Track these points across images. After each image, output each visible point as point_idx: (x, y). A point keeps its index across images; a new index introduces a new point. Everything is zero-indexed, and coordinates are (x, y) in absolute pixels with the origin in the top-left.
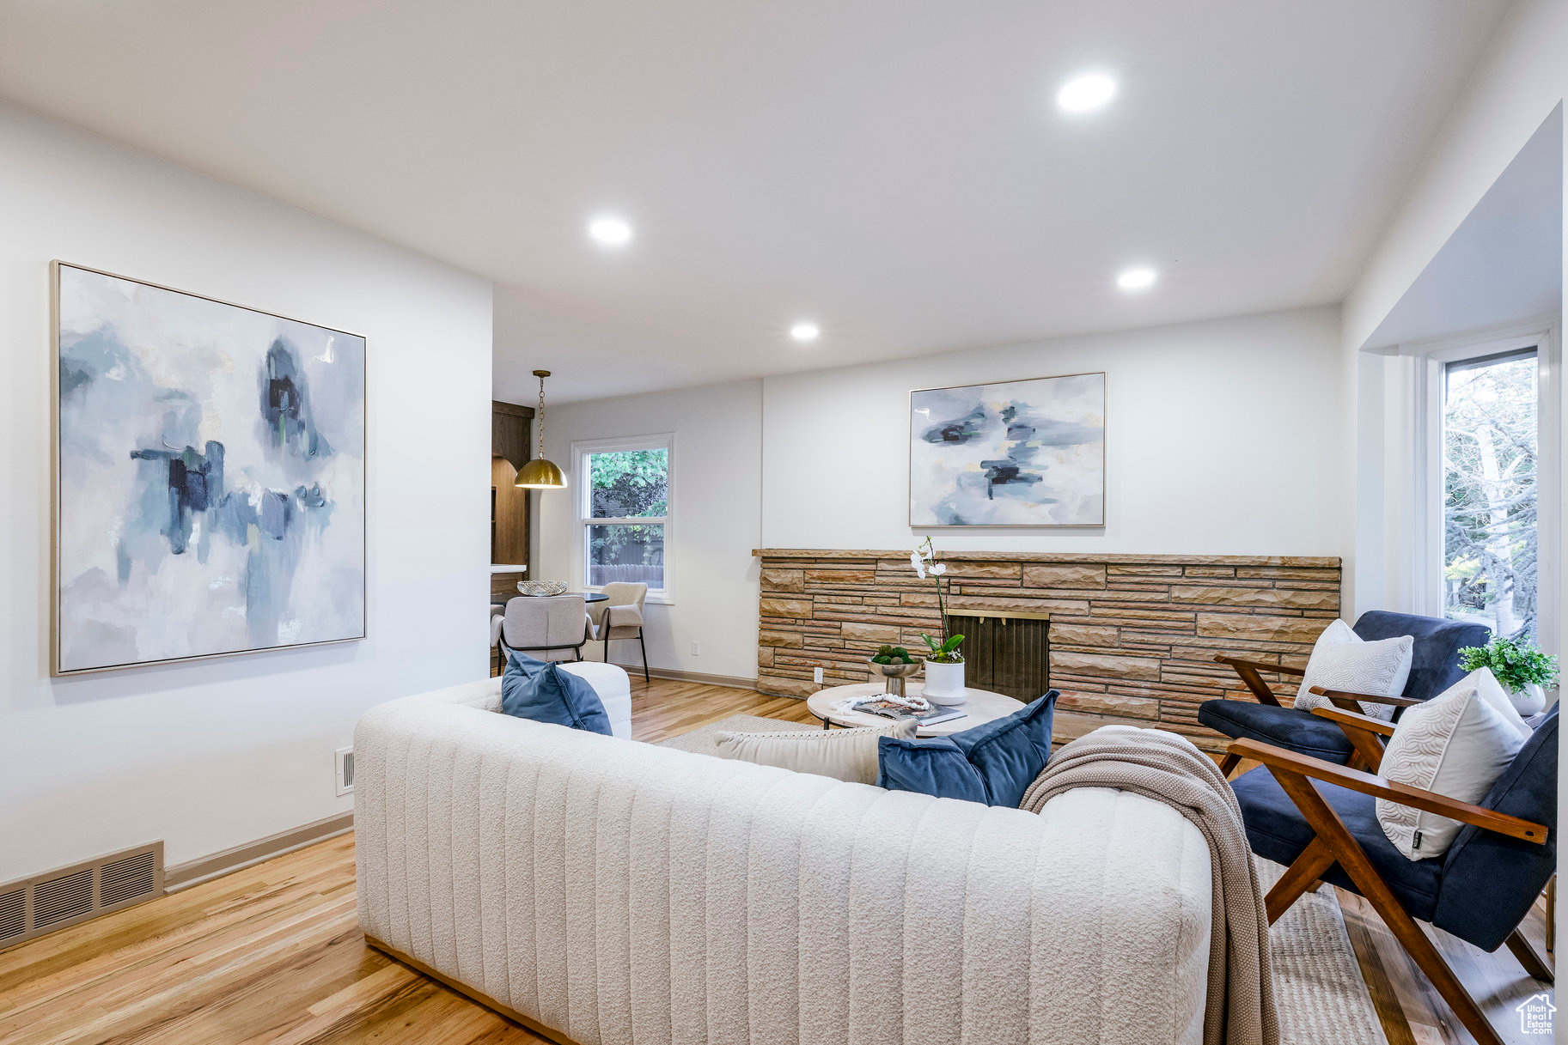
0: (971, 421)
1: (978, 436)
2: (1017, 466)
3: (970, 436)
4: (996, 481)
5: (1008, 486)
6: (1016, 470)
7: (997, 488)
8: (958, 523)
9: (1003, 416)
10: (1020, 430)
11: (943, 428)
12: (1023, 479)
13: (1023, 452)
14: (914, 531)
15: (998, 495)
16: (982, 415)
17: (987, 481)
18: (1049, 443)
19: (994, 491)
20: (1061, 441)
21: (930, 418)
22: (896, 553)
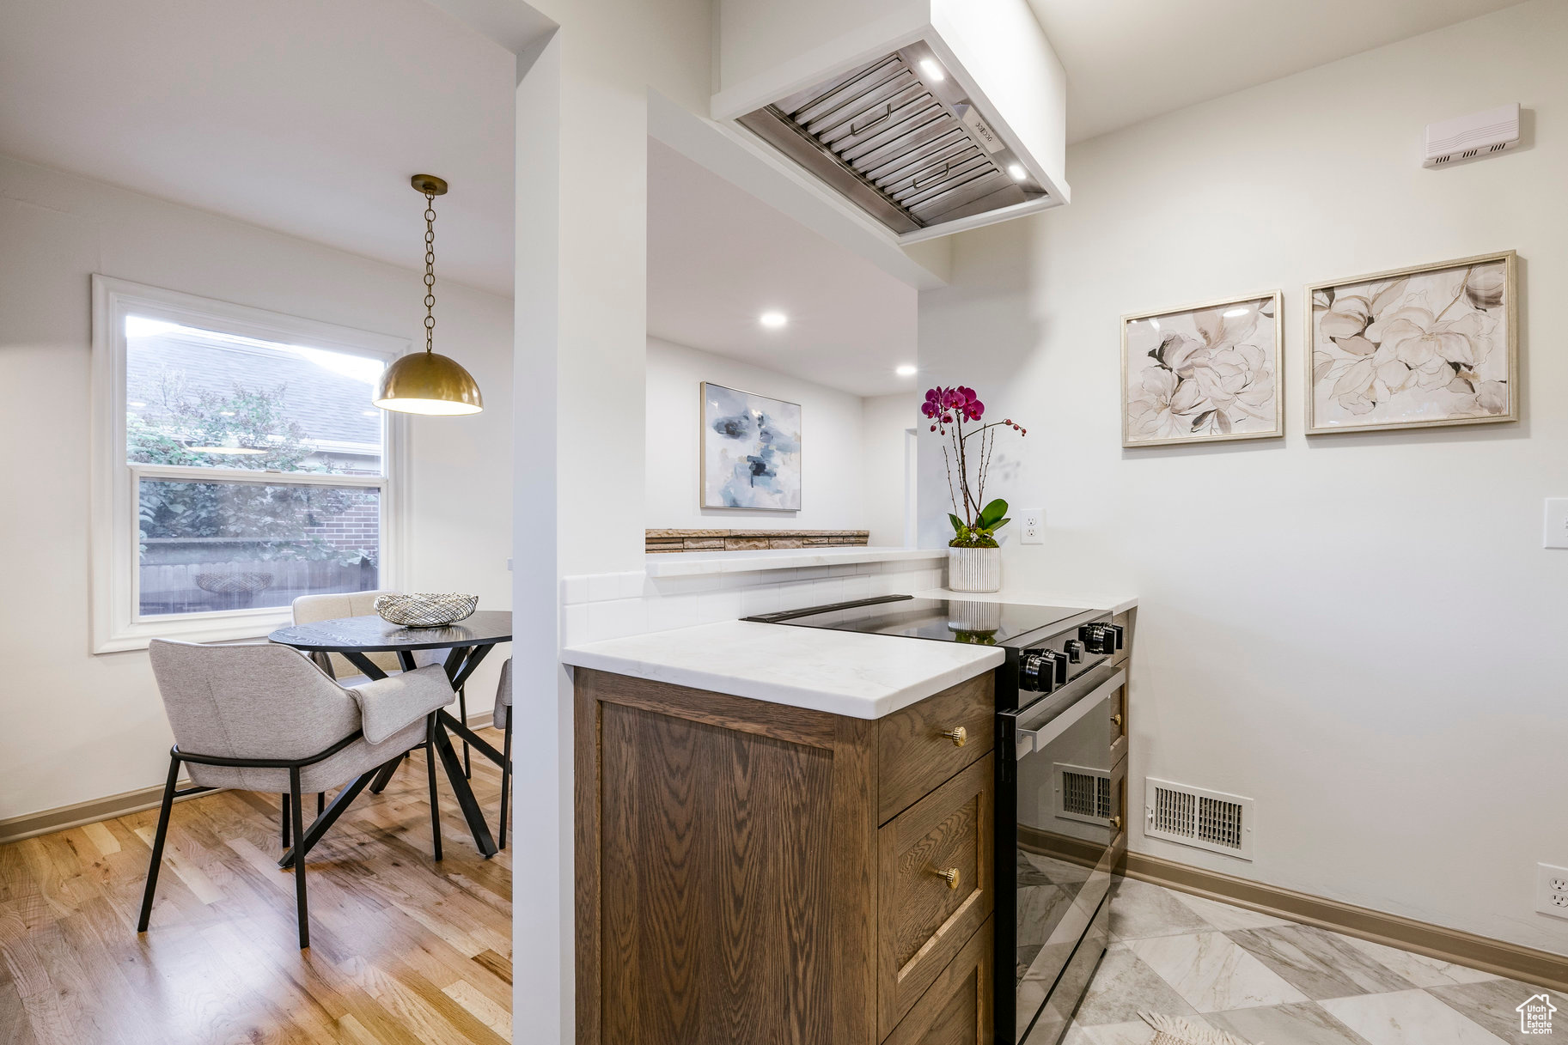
0: (741, 421)
1: (745, 435)
2: (765, 463)
3: (741, 433)
4: (755, 473)
5: (760, 478)
6: (764, 466)
7: (757, 479)
8: (734, 506)
9: (758, 422)
10: (766, 435)
11: (726, 422)
12: (767, 474)
13: (767, 453)
14: (705, 511)
15: (757, 485)
16: (747, 418)
17: (750, 472)
18: (779, 449)
19: (754, 481)
20: (784, 449)
21: (717, 411)
22: (701, 531)
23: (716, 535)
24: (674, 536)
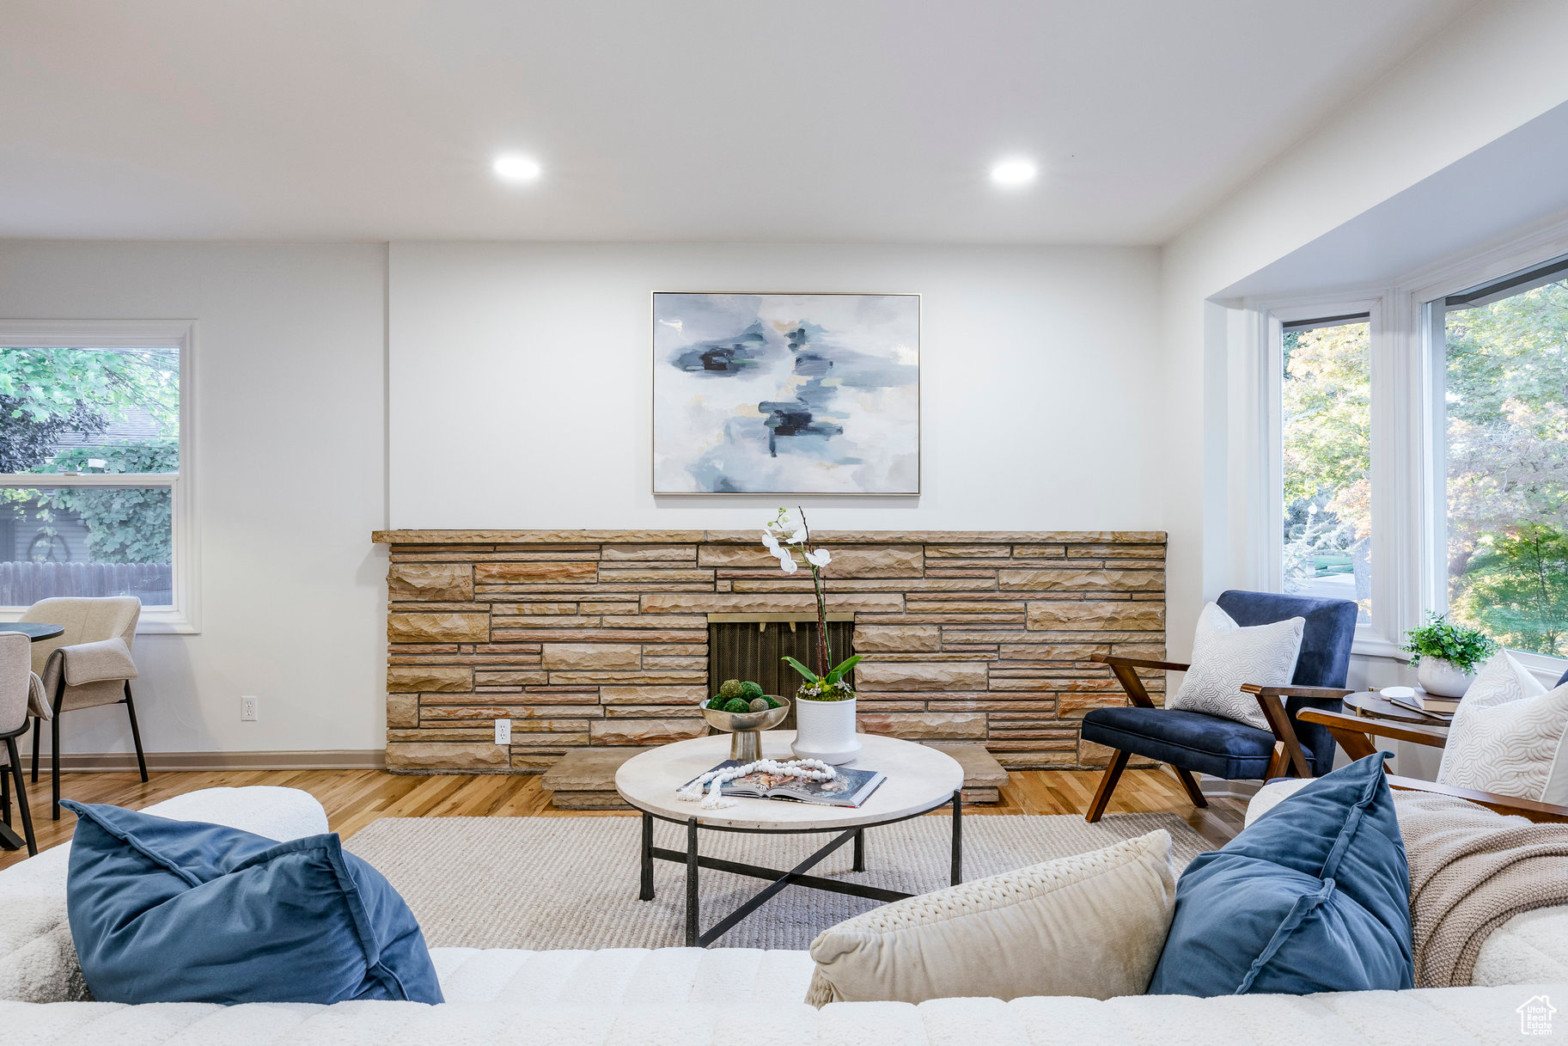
0: (744, 344)
1: (754, 366)
2: (810, 411)
3: (743, 365)
4: (780, 431)
5: (797, 439)
6: (808, 418)
7: (783, 442)
8: (726, 490)
9: (789, 341)
10: (812, 362)
11: (703, 351)
12: (818, 430)
13: (817, 392)
14: (661, 501)
15: (783, 451)
16: (760, 337)
17: (768, 430)
18: (851, 382)
19: (778, 445)
20: (866, 382)
21: (684, 334)
22: (633, 534)
23: (670, 540)
24: (573, 540)
